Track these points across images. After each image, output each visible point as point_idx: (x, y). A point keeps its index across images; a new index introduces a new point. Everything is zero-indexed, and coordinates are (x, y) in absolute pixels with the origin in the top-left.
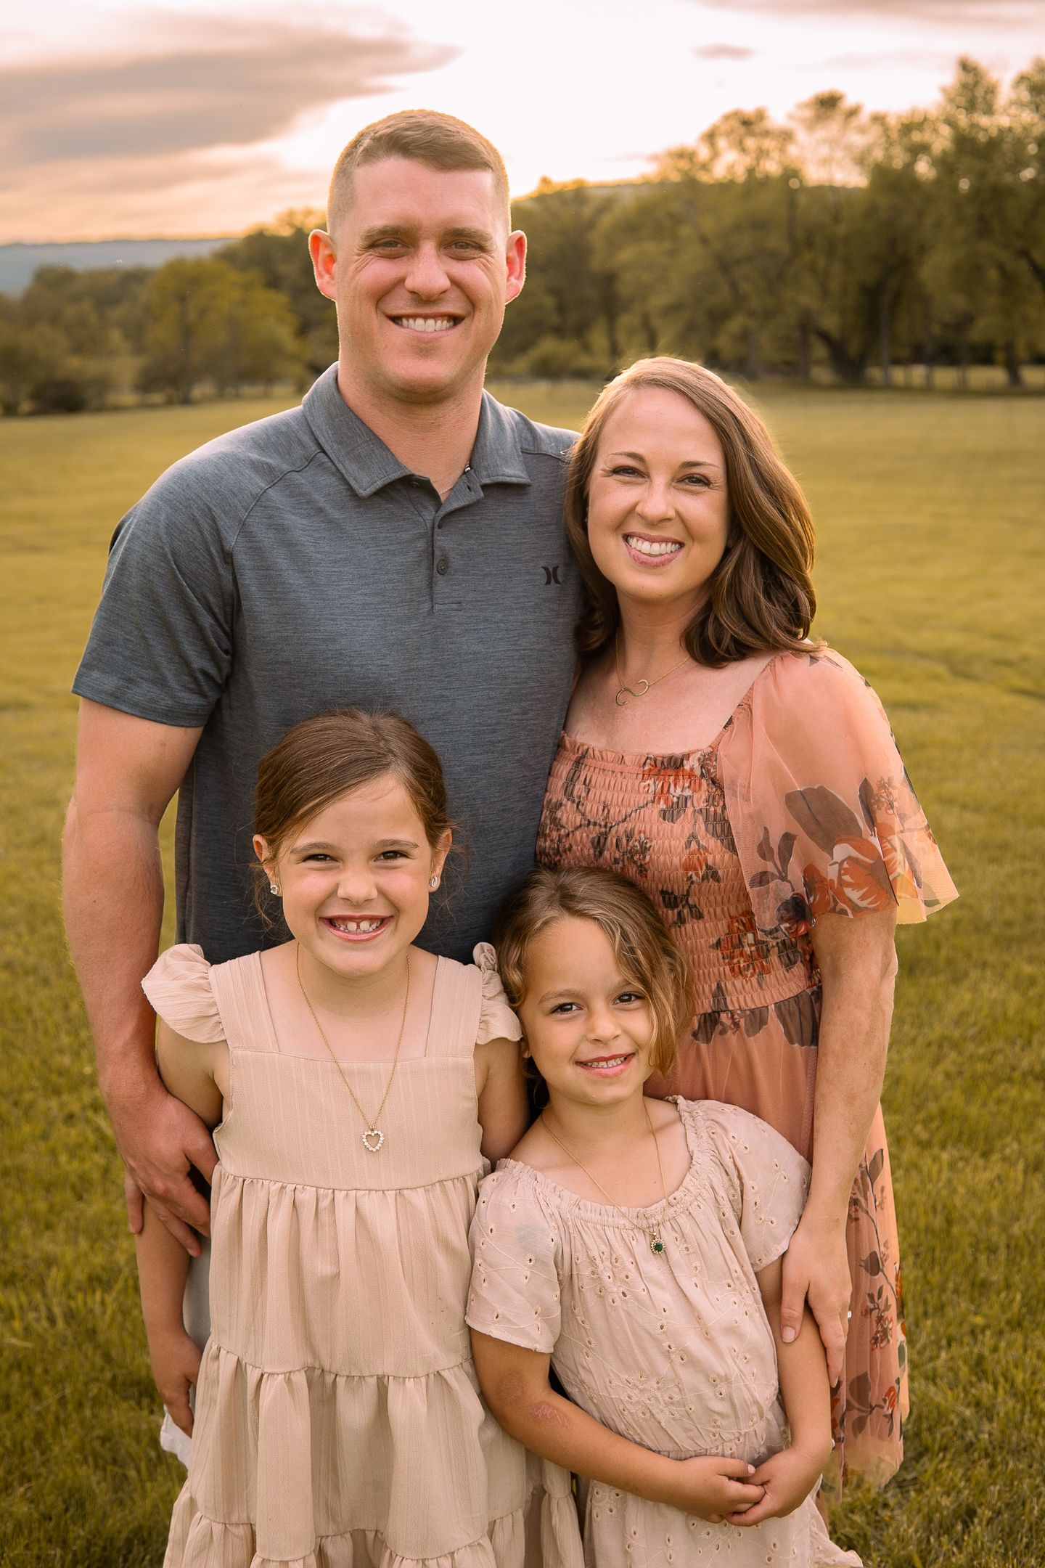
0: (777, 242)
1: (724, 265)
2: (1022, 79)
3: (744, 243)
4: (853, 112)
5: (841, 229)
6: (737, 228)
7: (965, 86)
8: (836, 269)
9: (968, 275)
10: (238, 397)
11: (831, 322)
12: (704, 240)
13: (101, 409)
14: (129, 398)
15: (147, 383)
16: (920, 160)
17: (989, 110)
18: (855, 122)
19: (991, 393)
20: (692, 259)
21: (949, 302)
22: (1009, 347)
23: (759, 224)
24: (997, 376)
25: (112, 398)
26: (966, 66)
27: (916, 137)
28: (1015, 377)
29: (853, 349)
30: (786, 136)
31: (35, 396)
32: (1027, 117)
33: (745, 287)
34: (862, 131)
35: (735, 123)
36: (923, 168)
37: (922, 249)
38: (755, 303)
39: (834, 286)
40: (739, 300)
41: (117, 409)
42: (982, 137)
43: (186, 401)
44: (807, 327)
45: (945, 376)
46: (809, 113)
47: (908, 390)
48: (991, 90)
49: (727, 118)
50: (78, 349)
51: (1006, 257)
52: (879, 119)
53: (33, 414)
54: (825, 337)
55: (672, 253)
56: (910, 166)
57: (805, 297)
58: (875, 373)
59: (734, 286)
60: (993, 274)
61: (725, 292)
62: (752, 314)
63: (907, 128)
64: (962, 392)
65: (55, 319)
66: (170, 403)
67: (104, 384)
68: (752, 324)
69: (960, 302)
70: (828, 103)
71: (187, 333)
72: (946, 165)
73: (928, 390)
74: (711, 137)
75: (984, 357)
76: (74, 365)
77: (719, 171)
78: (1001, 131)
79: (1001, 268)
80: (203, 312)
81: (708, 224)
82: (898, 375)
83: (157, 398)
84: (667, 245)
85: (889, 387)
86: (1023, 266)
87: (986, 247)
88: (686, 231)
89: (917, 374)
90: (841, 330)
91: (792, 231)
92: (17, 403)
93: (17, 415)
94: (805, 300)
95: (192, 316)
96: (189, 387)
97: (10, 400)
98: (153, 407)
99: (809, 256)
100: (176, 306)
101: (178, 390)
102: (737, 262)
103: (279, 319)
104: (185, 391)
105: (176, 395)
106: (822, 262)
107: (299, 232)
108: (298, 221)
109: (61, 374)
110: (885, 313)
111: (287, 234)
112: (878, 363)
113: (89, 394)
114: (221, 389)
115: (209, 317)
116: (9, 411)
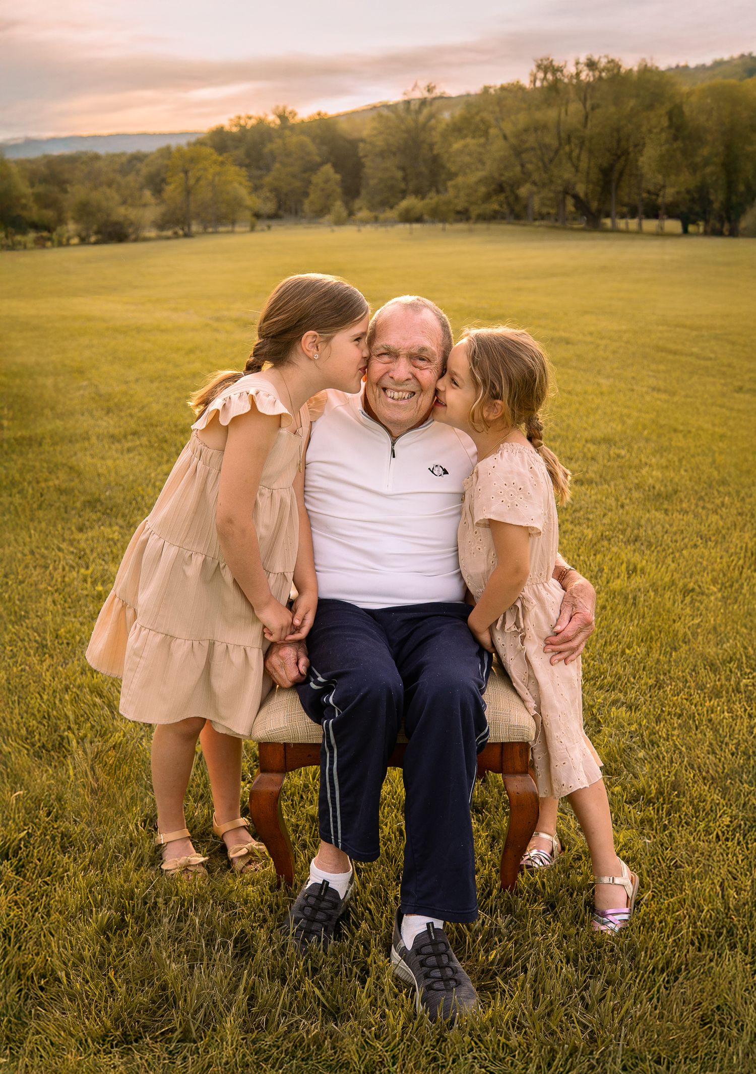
0: (550, 139)
1: (518, 152)
3: (531, 140)
5: (587, 132)
6: (526, 130)
8: (584, 156)
9: (665, 163)
11: (581, 189)
12: (505, 137)
13: (136, 240)
14: (153, 233)
15: (161, 225)
20: (498, 148)
21: (653, 179)
23: (538, 128)
25: (142, 233)
29: (594, 205)
31: (99, 233)
33: (529, 167)
38: (536, 177)
39: (583, 165)
40: (526, 176)
41: (146, 240)
43: (187, 235)
44: (568, 191)
45: (650, 225)
47: (625, 232)
50: (124, 202)
53: (97, 243)
54: (576, 197)
55: (484, 145)
57: (567, 174)
58: (608, 222)
59: (523, 166)
61: (517, 169)
62: (534, 183)
64: (660, 234)
66: (176, 236)
67: (138, 225)
68: (535, 189)
69: (660, 178)
71: (188, 191)
73: (639, 232)
76: (121, 212)
80: (198, 180)
81: (508, 128)
82: (622, 224)
83: (169, 233)
85: (615, 230)
87: (676, 144)
88: (493, 131)
89: (633, 224)
90: (586, 195)
91: (559, 133)
92: (89, 236)
93: (89, 244)
94: (567, 176)
95: (192, 182)
96: (189, 226)
97: (84, 234)
98: (168, 238)
99: (567, 148)
100: (182, 175)
101: (183, 229)
102: (526, 150)
103: (241, 184)
104: (186, 229)
105: (181, 232)
106: (575, 154)
107: (243, 128)
108: (242, 122)
109: (114, 218)
110: (614, 185)
111: (235, 130)
112: (608, 215)
113: (131, 230)
114: (205, 228)
115: (202, 183)
116: (84, 241)
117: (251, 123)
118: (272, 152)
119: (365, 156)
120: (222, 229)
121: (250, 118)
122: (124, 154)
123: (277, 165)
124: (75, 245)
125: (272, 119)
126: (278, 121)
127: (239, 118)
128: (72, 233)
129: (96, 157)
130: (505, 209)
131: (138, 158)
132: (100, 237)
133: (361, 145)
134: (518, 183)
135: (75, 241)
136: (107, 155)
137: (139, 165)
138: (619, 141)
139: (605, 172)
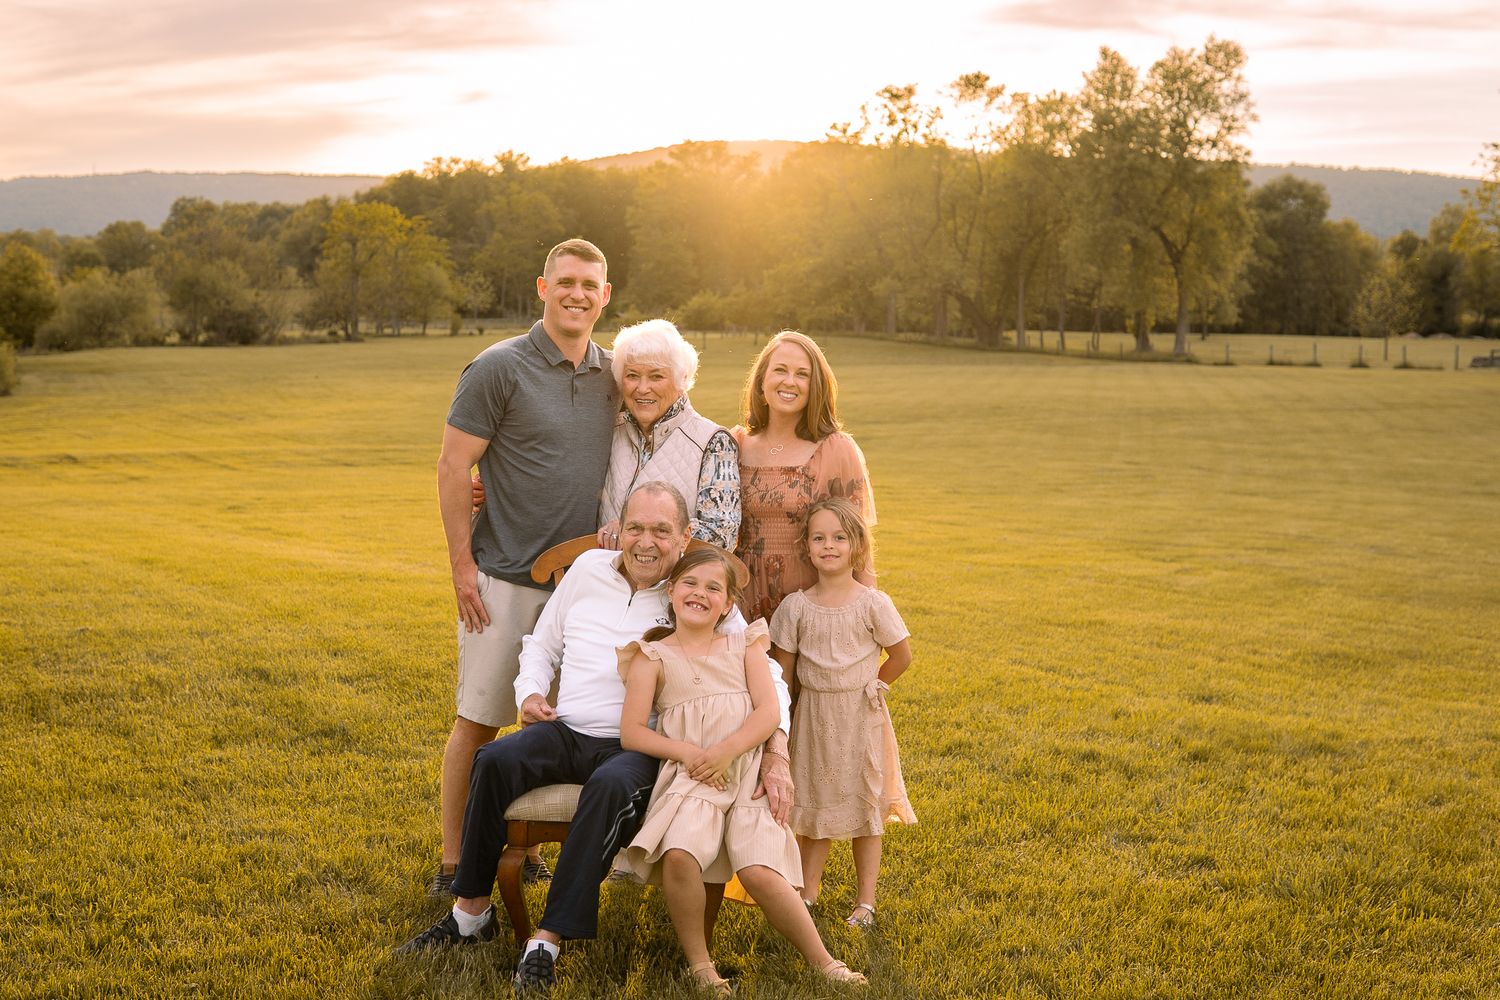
0: (924, 210)
1: (874, 229)
2: (1160, 65)
3: (893, 210)
4: (998, 91)
5: (983, 199)
6: (886, 196)
7: (1104, 70)
8: (977, 236)
9: (1102, 250)
11: (970, 287)
12: (852, 207)
13: (270, 342)
14: (297, 332)
15: (310, 324)
16: (1058, 139)
17: (1127, 93)
18: (998, 101)
19: (1121, 358)
20: (843, 222)
21: (1083, 272)
22: (1139, 315)
24: (1128, 341)
25: (282, 333)
26: (1104, 53)
27: (1054, 116)
28: (1143, 343)
29: (992, 311)
30: (934, 114)
31: (211, 327)
32: (1161, 102)
33: (891, 251)
34: (1005, 108)
35: (885, 98)
36: (1063, 149)
38: (900, 268)
39: (975, 250)
40: (886, 266)
41: (286, 342)
42: (1121, 120)
43: (352, 338)
44: (947, 290)
45: (1077, 341)
46: (956, 92)
47: (1040, 353)
48: (1129, 76)
49: (878, 93)
50: (253, 284)
51: (1137, 230)
52: (1020, 98)
53: (205, 344)
54: (962, 298)
56: (1048, 144)
57: (950, 263)
58: (1012, 337)
59: (880, 250)
60: (1126, 248)
61: (871, 255)
62: (898, 278)
63: (1047, 107)
64: (1093, 356)
65: (236, 255)
66: (334, 338)
67: (275, 318)
68: (898, 285)
69: (1090, 271)
70: (974, 83)
71: (356, 272)
72: (1085, 142)
73: (1061, 352)
74: (864, 109)
75: (1114, 324)
76: (249, 298)
77: (867, 140)
78: (1137, 114)
79: (1134, 242)
80: (372, 255)
82: (1033, 338)
83: (324, 333)
85: (1022, 349)
86: (1154, 241)
87: (1118, 222)
89: (1051, 339)
90: (979, 295)
91: (937, 201)
92: (195, 331)
93: (196, 344)
94: (949, 265)
95: (362, 257)
96: (355, 324)
97: (187, 329)
98: (322, 341)
99: (950, 224)
100: (346, 245)
101: (345, 329)
102: (884, 227)
103: (438, 263)
104: (350, 329)
105: (341, 333)
106: (962, 234)
107: (444, 176)
108: (444, 167)
109: (238, 307)
110: (1021, 279)
111: (432, 177)
112: (1012, 326)
113: (262, 326)
114: (380, 328)
115: (377, 259)
116: (187, 339)
117: (456, 169)
118: (488, 214)
119: (636, 227)
120: (406, 330)
121: (456, 161)
122: (251, 206)
123: (497, 235)
124: (173, 345)
125: (489, 162)
126: (500, 168)
127: (439, 160)
128: (169, 325)
129: (209, 208)
130: (854, 315)
132: (212, 334)
133: (630, 209)
134: (874, 277)
135: (175, 338)
136: (227, 207)
137: (277, 225)
138: (1031, 214)
139: (1009, 261)
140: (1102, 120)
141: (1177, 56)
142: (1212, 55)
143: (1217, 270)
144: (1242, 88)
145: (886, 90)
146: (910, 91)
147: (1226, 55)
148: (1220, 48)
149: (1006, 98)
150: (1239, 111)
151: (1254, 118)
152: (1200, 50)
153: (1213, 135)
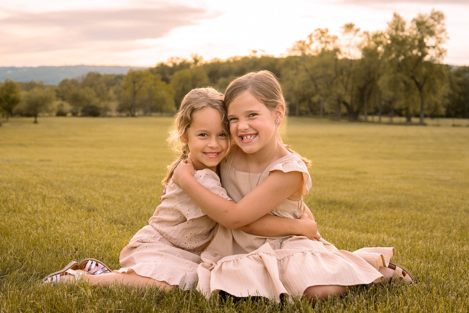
0: (331, 72)
1: (313, 79)
2: (414, 20)
3: (320, 72)
4: (358, 30)
5: (353, 68)
6: (318, 66)
7: (395, 22)
8: (350, 81)
9: (393, 85)
10: (150, 116)
11: (348, 99)
12: (307, 70)
13: (105, 116)
14: (114, 113)
15: (121, 110)
16: (379, 46)
17: (403, 30)
18: (359, 33)
19: (400, 124)
20: (303, 76)
21: (387, 94)
22: (407, 109)
23: (325, 66)
24: (404, 119)
25: (109, 113)
26: (395, 15)
27: (378, 39)
28: (409, 120)
29: (355, 108)
30: (335, 38)
31: (83, 111)
32: (415, 32)
33: (320, 87)
34: (361, 36)
35: (318, 32)
36: (380, 49)
37: (379, 76)
38: (323, 92)
39: (350, 87)
40: (317, 91)
41: (110, 116)
42: (400, 39)
43: (133, 116)
44: (340, 101)
45: (385, 119)
46: (343, 30)
47: (373, 122)
48: (404, 23)
49: (316, 30)
50: (98, 97)
51: (407, 79)
52: (366, 33)
53: (81, 116)
54: (345, 104)
55: (296, 74)
56: (376, 48)
57: (340, 90)
58: (362, 117)
59: (316, 86)
60: (402, 85)
61: (313, 88)
62: (322, 95)
63: (376, 36)
64: (391, 123)
65: (91, 86)
66: (128, 116)
67: (107, 109)
68: (322, 98)
69: (391, 94)
70: (349, 27)
71: (135, 93)
72: (388, 48)
73: (380, 123)
74: (310, 36)
75: (399, 113)
76: (96, 101)
78: (406, 36)
79: (405, 82)
80: (141, 87)
81: (308, 66)
82: (370, 118)
83: (124, 114)
84: (294, 72)
85: (366, 122)
86: (413, 82)
87: (399, 75)
88: (300, 67)
89: (376, 118)
90: (351, 102)
92: (77, 112)
93: (77, 116)
94: (339, 91)
95: (137, 88)
96: (135, 111)
97: (75, 111)
98: (123, 117)
99: (341, 77)
100: (132, 84)
101: (131, 112)
102: (317, 78)
104: (133, 112)
105: (130, 114)
106: (346, 79)
107: (175, 64)
108: (174, 61)
109: (92, 104)
110: (366, 97)
111: (170, 65)
112: (363, 114)
113: (101, 111)
114: (145, 113)
116: (74, 114)
117: (179, 62)
120: (153, 114)
121: (178, 58)
125: (190, 60)
126: (193, 61)
127: (172, 58)
128: (68, 110)
129: (98, 76)
130: (308, 109)
131: (120, 77)
134: (313, 95)
135: (69, 114)
136: (105, 75)
138: (369, 74)
139: (362, 90)
140: (394, 39)
141: (421, 17)
142: (433, 16)
143: (435, 93)
144: (444, 27)
145: (319, 29)
146: (327, 31)
147: (438, 17)
148: (436, 13)
149: (361, 32)
150: (442, 35)
151: (448, 38)
152: (429, 14)
153: (434, 45)
